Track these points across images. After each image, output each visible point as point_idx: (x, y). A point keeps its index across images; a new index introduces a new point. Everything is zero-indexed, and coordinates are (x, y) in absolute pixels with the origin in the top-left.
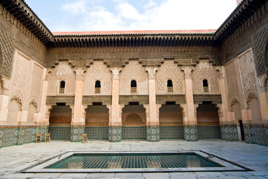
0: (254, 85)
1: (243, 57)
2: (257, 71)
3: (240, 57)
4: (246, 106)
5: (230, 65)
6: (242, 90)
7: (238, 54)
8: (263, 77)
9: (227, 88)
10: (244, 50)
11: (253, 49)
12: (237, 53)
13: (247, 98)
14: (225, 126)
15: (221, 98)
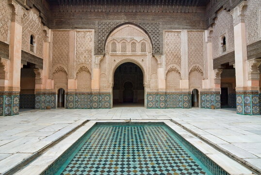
0: (90, 61)
1: (83, 33)
2: (95, 50)
3: (79, 31)
4: (75, 76)
5: (63, 33)
6: (74, 61)
7: (77, 28)
8: (100, 57)
9: (51, 55)
10: (86, 28)
11: (95, 32)
12: (76, 26)
13: (78, 70)
14: (42, 95)
15: (42, 63)
